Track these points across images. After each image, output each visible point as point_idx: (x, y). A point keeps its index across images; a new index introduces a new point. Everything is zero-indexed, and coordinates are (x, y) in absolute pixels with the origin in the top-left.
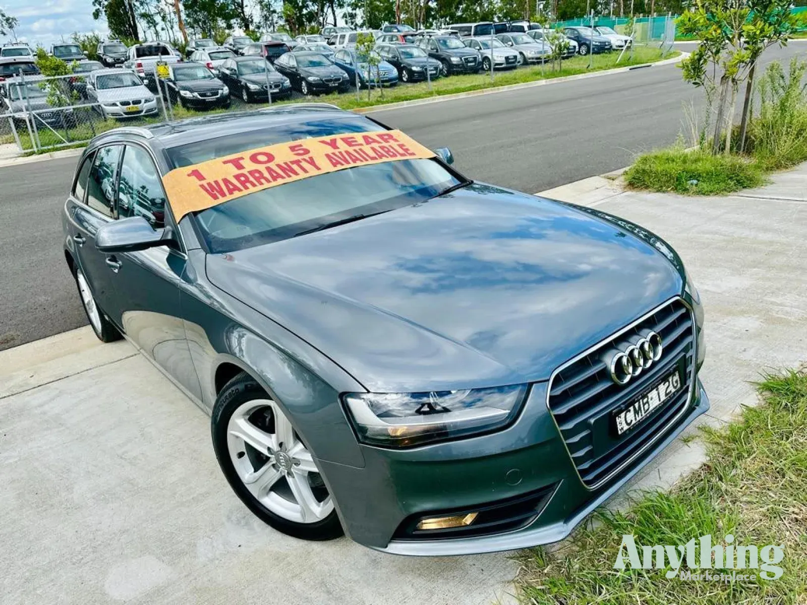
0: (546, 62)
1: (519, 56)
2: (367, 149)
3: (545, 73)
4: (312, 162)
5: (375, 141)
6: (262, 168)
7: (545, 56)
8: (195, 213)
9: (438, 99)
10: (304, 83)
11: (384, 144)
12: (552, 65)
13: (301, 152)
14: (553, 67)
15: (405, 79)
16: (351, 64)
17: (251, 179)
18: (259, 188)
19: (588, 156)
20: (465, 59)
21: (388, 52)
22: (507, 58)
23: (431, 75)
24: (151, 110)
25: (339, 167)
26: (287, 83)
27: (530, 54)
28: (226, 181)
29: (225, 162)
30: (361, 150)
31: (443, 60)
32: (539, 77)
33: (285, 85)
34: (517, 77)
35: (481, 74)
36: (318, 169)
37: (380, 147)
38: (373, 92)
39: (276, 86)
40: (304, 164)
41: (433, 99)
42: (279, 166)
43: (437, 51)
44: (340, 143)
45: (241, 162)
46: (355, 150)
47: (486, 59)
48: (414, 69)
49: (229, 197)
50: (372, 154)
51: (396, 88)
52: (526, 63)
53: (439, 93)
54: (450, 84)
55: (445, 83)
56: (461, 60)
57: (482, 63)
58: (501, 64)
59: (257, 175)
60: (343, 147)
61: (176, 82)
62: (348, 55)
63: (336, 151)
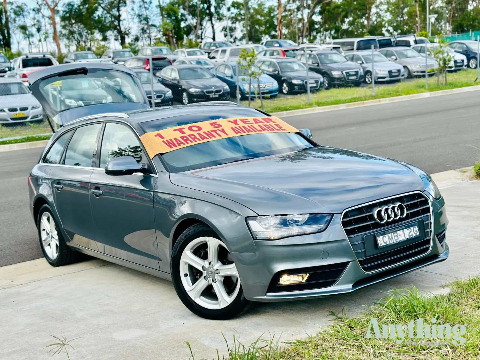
0: (431, 76)
1: (403, 70)
2: (256, 126)
3: (429, 86)
4: (223, 131)
5: (260, 122)
6: (195, 133)
7: (429, 70)
8: (162, 154)
9: (318, 110)
10: (185, 94)
11: (266, 124)
12: (437, 78)
13: (217, 126)
14: (438, 81)
15: (285, 91)
16: (232, 77)
17: (190, 139)
18: (194, 143)
19: (450, 156)
20: (346, 73)
21: (269, 66)
22: (390, 72)
23: (311, 87)
24: (37, 116)
25: (239, 134)
26: (169, 93)
27: (414, 68)
28: (176, 139)
29: (174, 130)
30: (252, 126)
31: (324, 74)
32: (422, 90)
33: (166, 95)
34: (400, 90)
35: (362, 87)
36: (227, 135)
37: (263, 125)
38: (252, 103)
39: (158, 97)
40: (218, 132)
41: (313, 110)
42: (204, 132)
43: (318, 66)
44: (239, 122)
45: (183, 130)
46: (248, 126)
47: (368, 72)
48: (295, 82)
49: (178, 147)
50: (259, 128)
51: (276, 99)
52: (410, 76)
53: (319, 104)
54: (331, 96)
55: (324, 95)
56: (343, 74)
57: (364, 77)
58: (384, 78)
59: (193, 137)
60: (241, 124)
61: (62, 92)
62: (229, 68)
63: (237, 126)
